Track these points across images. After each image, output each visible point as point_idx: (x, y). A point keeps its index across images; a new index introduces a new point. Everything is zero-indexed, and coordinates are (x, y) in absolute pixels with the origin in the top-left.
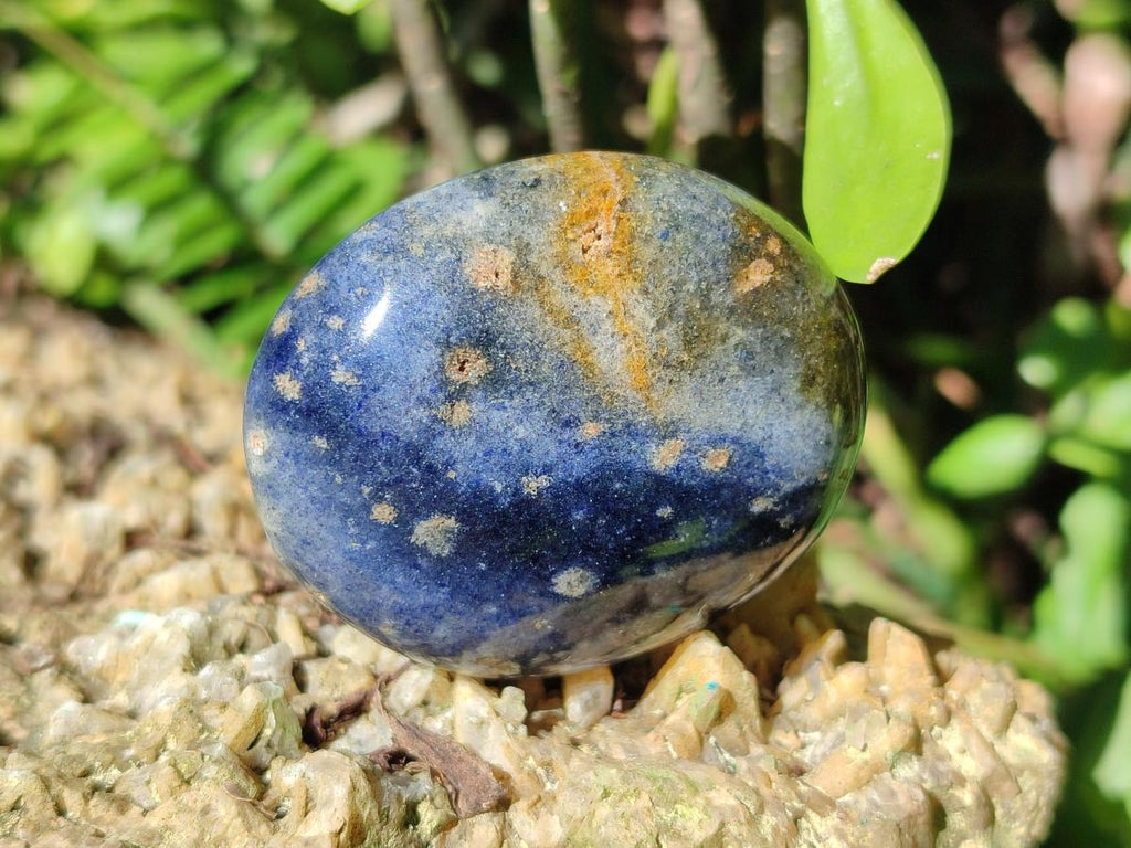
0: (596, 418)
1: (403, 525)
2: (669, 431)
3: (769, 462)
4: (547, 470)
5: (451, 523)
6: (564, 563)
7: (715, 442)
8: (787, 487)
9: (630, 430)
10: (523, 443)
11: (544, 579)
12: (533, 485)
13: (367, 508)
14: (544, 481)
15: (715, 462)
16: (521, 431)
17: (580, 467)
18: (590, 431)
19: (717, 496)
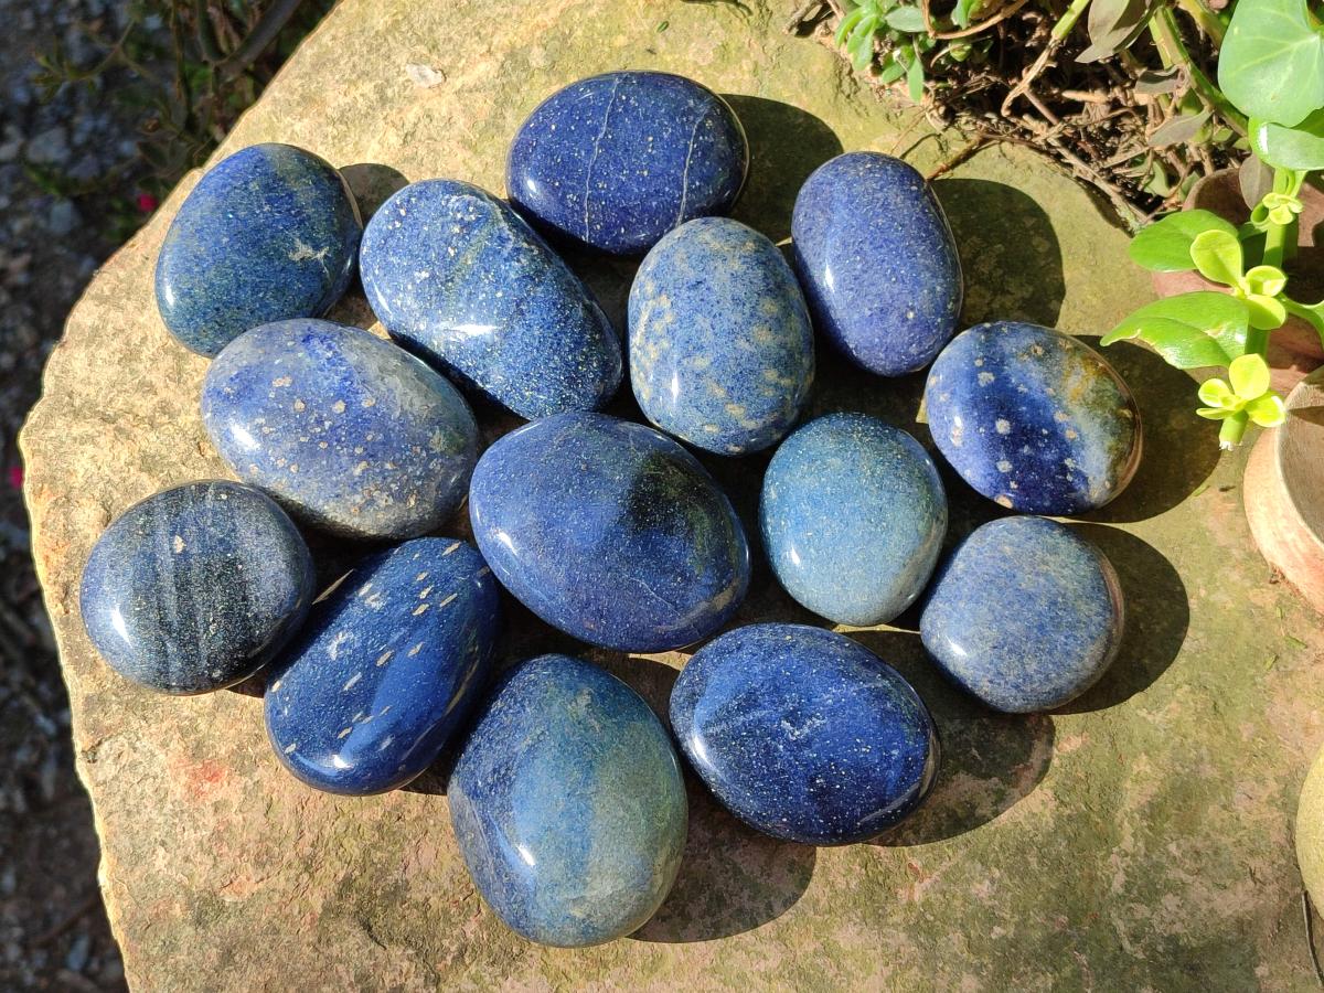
0: (1055, 390)
1: (980, 369)
2: (1067, 412)
3: (1083, 453)
4: (1030, 389)
5: (993, 379)
6: (1007, 417)
7: (1077, 430)
8: (1080, 467)
9: (1060, 402)
10: (1031, 377)
11: (998, 417)
12: (1021, 388)
13: (976, 359)
14: (1026, 390)
15: (1070, 435)
16: (1033, 374)
17: (1038, 396)
18: (1050, 391)
19: (1061, 444)
